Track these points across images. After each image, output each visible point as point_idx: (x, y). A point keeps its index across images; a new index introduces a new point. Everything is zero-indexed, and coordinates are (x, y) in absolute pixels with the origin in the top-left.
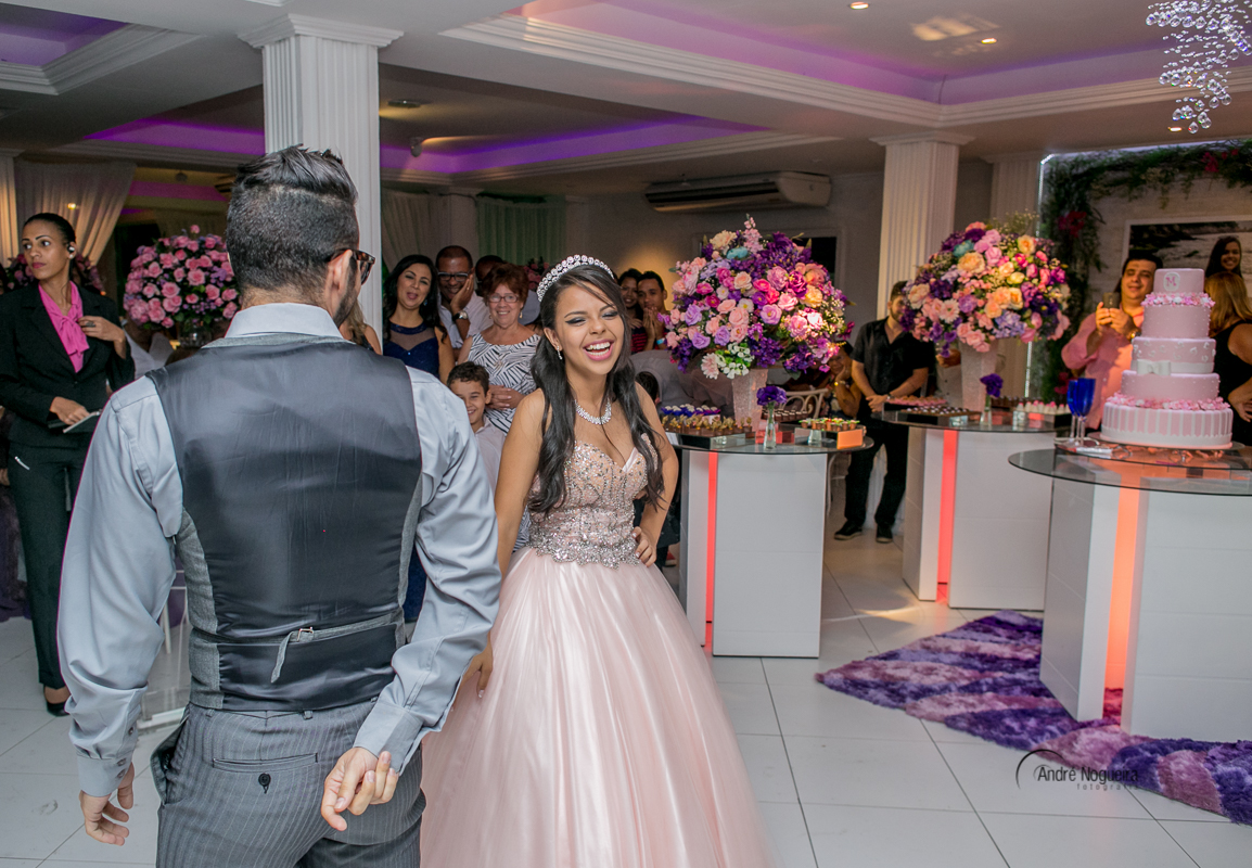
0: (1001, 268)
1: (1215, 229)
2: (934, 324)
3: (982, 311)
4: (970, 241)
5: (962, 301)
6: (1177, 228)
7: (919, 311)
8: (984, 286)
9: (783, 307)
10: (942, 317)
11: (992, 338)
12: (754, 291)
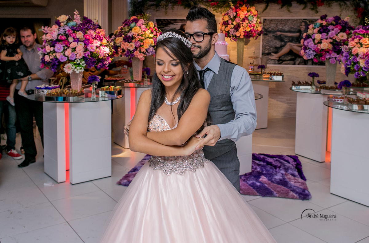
0: (147, 32)
1: (180, 21)
2: (126, 51)
3: (142, 47)
4: (134, 22)
5: (136, 43)
6: (169, 20)
7: (120, 46)
8: (142, 38)
9: (96, 45)
10: (129, 49)
11: (145, 55)
12: (84, 39)
